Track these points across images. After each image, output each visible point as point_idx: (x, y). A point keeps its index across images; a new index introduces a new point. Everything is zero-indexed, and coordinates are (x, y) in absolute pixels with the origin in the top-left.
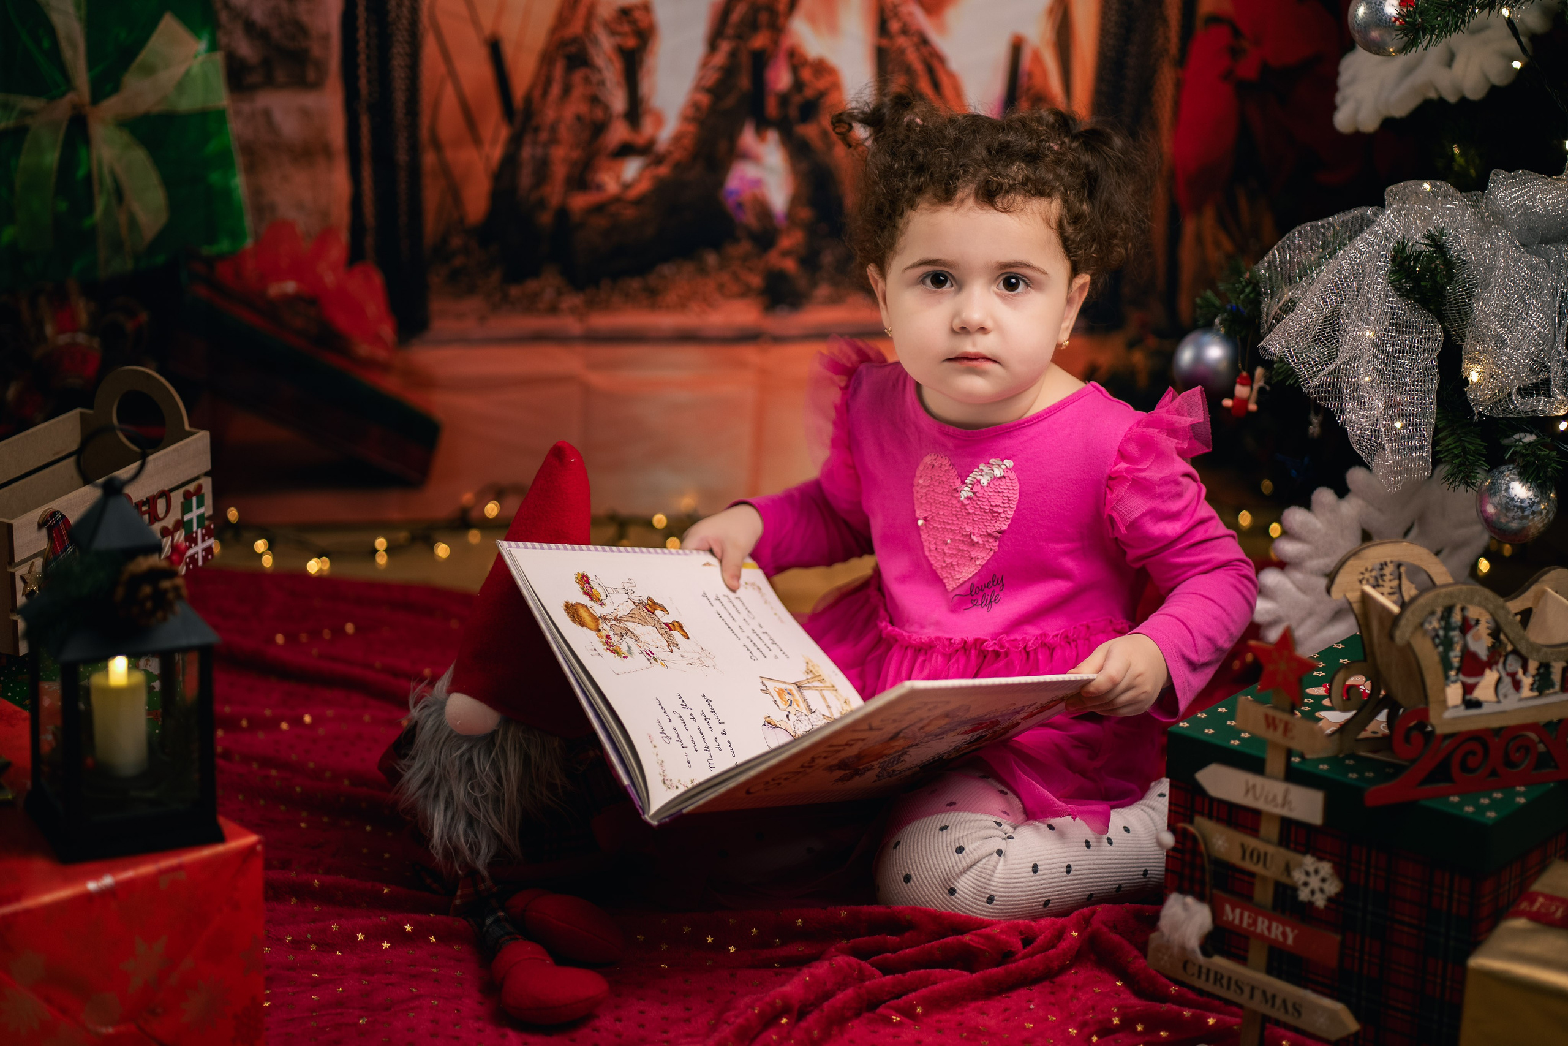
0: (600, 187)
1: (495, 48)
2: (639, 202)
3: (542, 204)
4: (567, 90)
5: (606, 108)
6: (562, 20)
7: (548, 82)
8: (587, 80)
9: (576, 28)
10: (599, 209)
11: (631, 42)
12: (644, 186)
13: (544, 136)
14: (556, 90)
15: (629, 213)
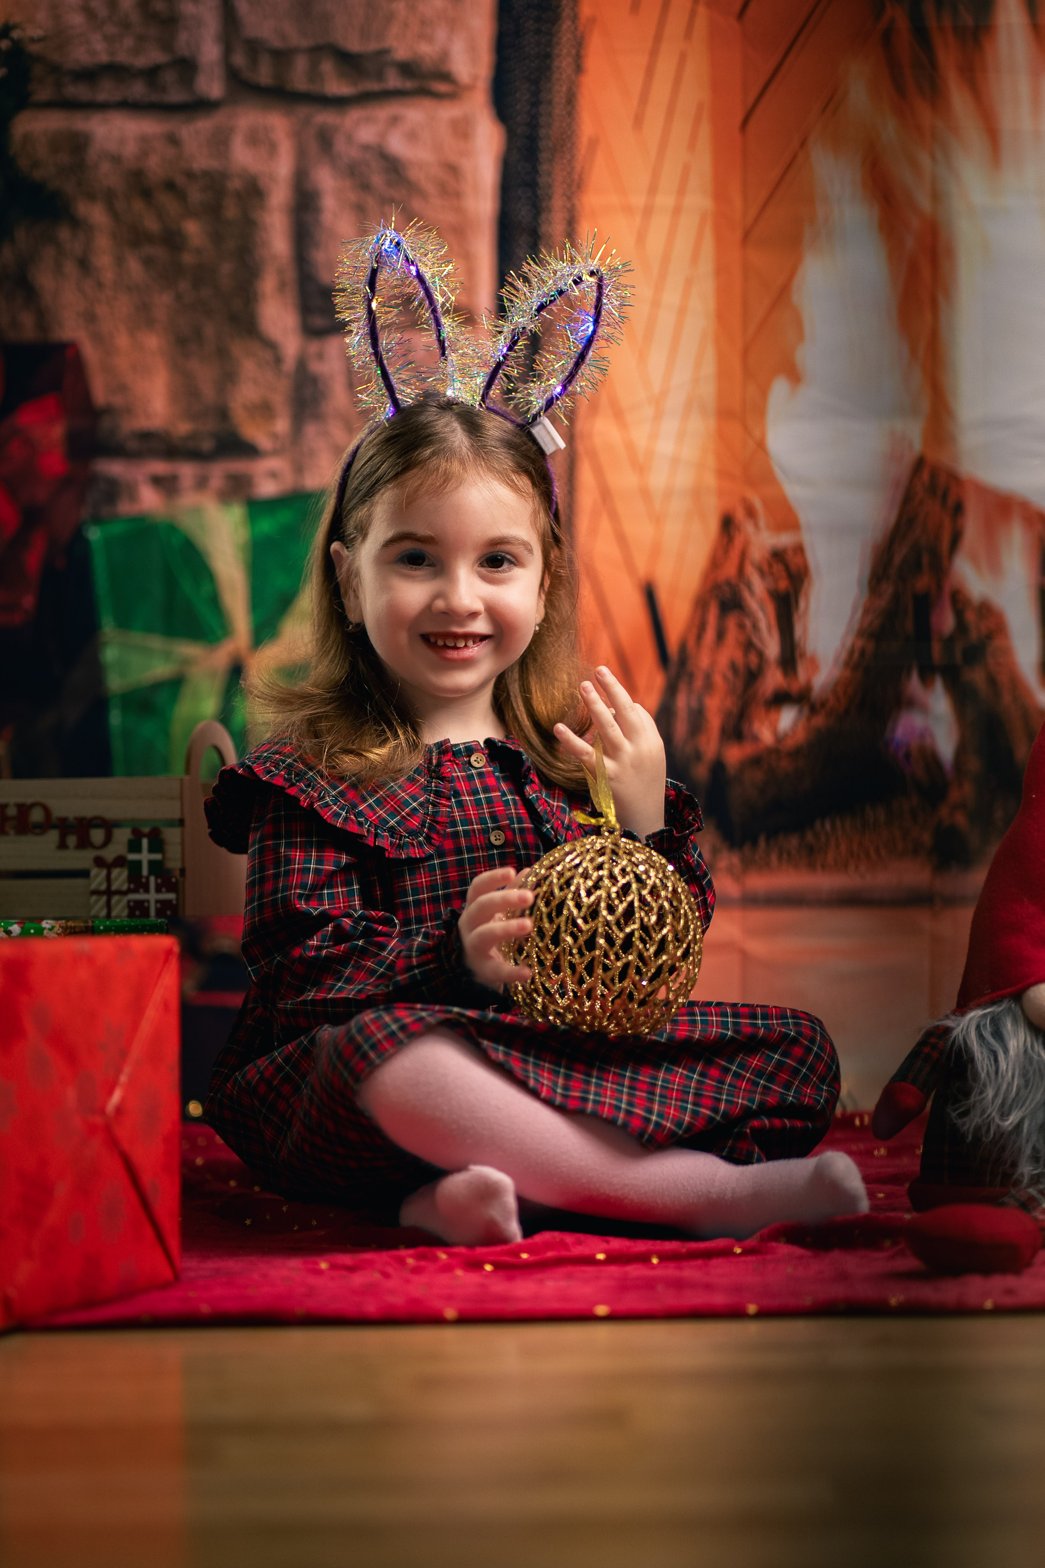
0: (756, 739)
1: (650, 595)
2: (796, 753)
3: (698, 756)
4: (721, 635)
5: (761, 655)
6: (715, 563)
7: (702, 628)
8: (741, 626)
9: (729, 570)
10: (755, 761)
11: (783, 584)
12: (801, 736)
13: (699, 683)
14: (710, 635)
15: (785, 765)
